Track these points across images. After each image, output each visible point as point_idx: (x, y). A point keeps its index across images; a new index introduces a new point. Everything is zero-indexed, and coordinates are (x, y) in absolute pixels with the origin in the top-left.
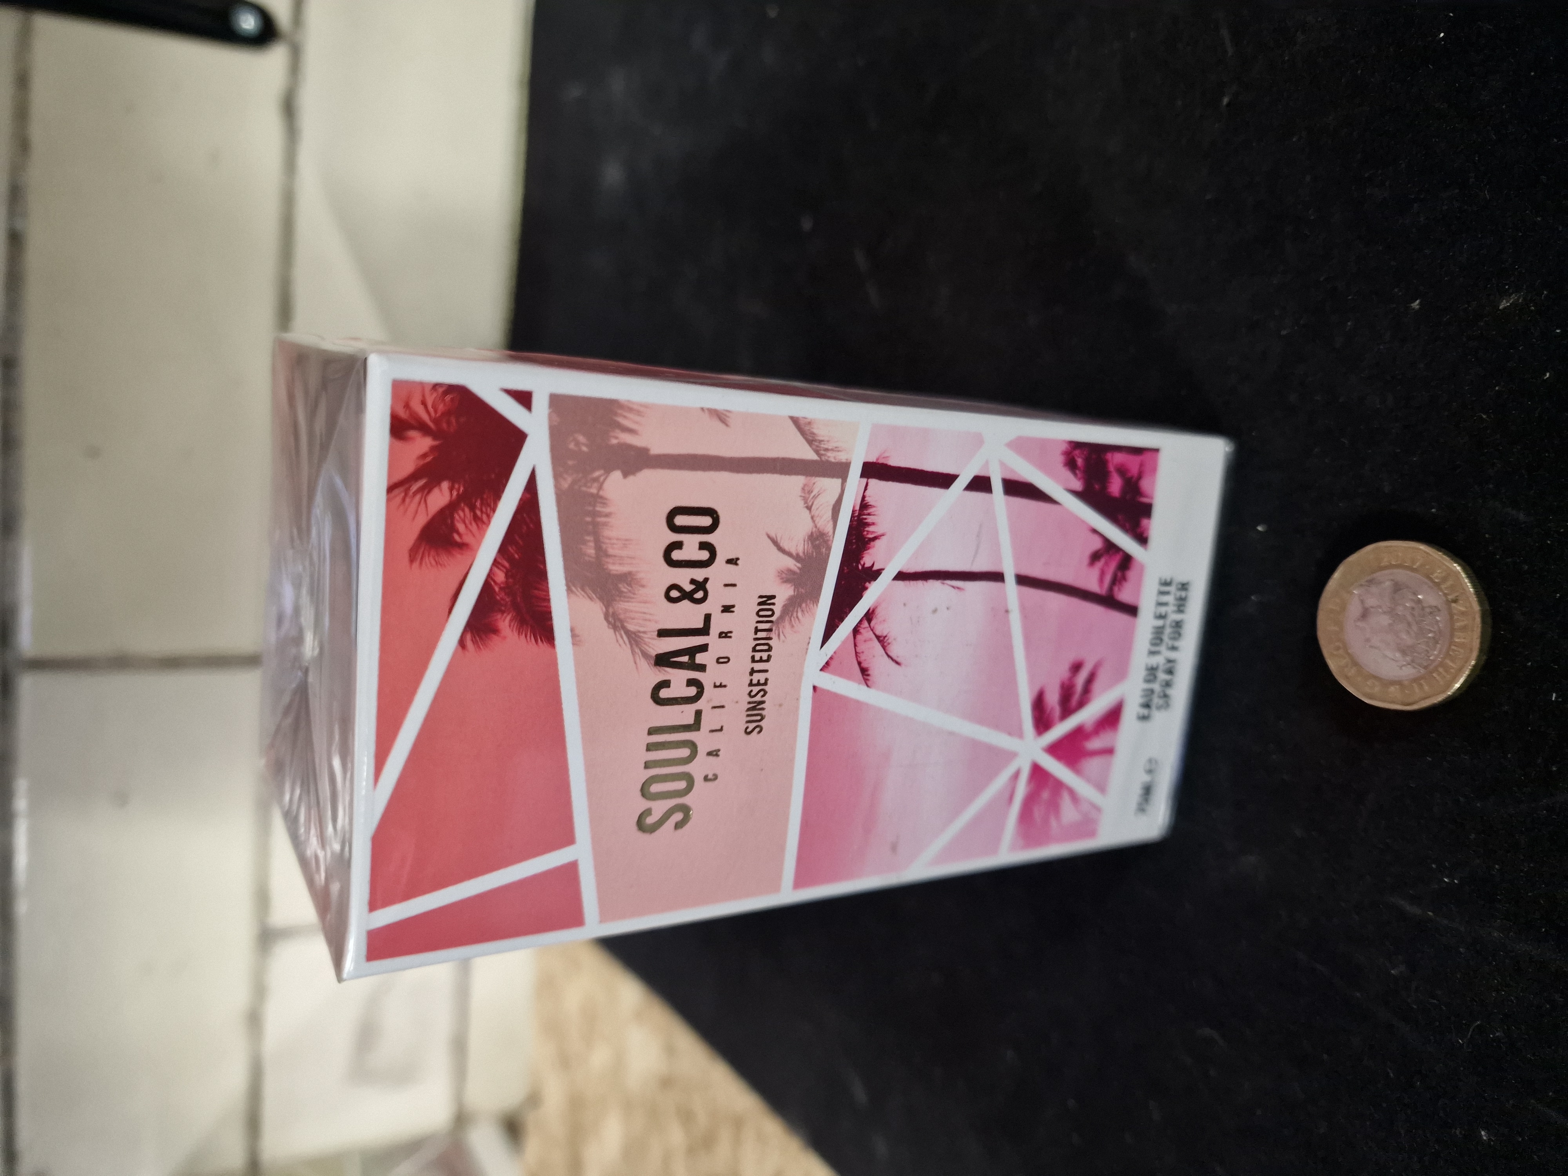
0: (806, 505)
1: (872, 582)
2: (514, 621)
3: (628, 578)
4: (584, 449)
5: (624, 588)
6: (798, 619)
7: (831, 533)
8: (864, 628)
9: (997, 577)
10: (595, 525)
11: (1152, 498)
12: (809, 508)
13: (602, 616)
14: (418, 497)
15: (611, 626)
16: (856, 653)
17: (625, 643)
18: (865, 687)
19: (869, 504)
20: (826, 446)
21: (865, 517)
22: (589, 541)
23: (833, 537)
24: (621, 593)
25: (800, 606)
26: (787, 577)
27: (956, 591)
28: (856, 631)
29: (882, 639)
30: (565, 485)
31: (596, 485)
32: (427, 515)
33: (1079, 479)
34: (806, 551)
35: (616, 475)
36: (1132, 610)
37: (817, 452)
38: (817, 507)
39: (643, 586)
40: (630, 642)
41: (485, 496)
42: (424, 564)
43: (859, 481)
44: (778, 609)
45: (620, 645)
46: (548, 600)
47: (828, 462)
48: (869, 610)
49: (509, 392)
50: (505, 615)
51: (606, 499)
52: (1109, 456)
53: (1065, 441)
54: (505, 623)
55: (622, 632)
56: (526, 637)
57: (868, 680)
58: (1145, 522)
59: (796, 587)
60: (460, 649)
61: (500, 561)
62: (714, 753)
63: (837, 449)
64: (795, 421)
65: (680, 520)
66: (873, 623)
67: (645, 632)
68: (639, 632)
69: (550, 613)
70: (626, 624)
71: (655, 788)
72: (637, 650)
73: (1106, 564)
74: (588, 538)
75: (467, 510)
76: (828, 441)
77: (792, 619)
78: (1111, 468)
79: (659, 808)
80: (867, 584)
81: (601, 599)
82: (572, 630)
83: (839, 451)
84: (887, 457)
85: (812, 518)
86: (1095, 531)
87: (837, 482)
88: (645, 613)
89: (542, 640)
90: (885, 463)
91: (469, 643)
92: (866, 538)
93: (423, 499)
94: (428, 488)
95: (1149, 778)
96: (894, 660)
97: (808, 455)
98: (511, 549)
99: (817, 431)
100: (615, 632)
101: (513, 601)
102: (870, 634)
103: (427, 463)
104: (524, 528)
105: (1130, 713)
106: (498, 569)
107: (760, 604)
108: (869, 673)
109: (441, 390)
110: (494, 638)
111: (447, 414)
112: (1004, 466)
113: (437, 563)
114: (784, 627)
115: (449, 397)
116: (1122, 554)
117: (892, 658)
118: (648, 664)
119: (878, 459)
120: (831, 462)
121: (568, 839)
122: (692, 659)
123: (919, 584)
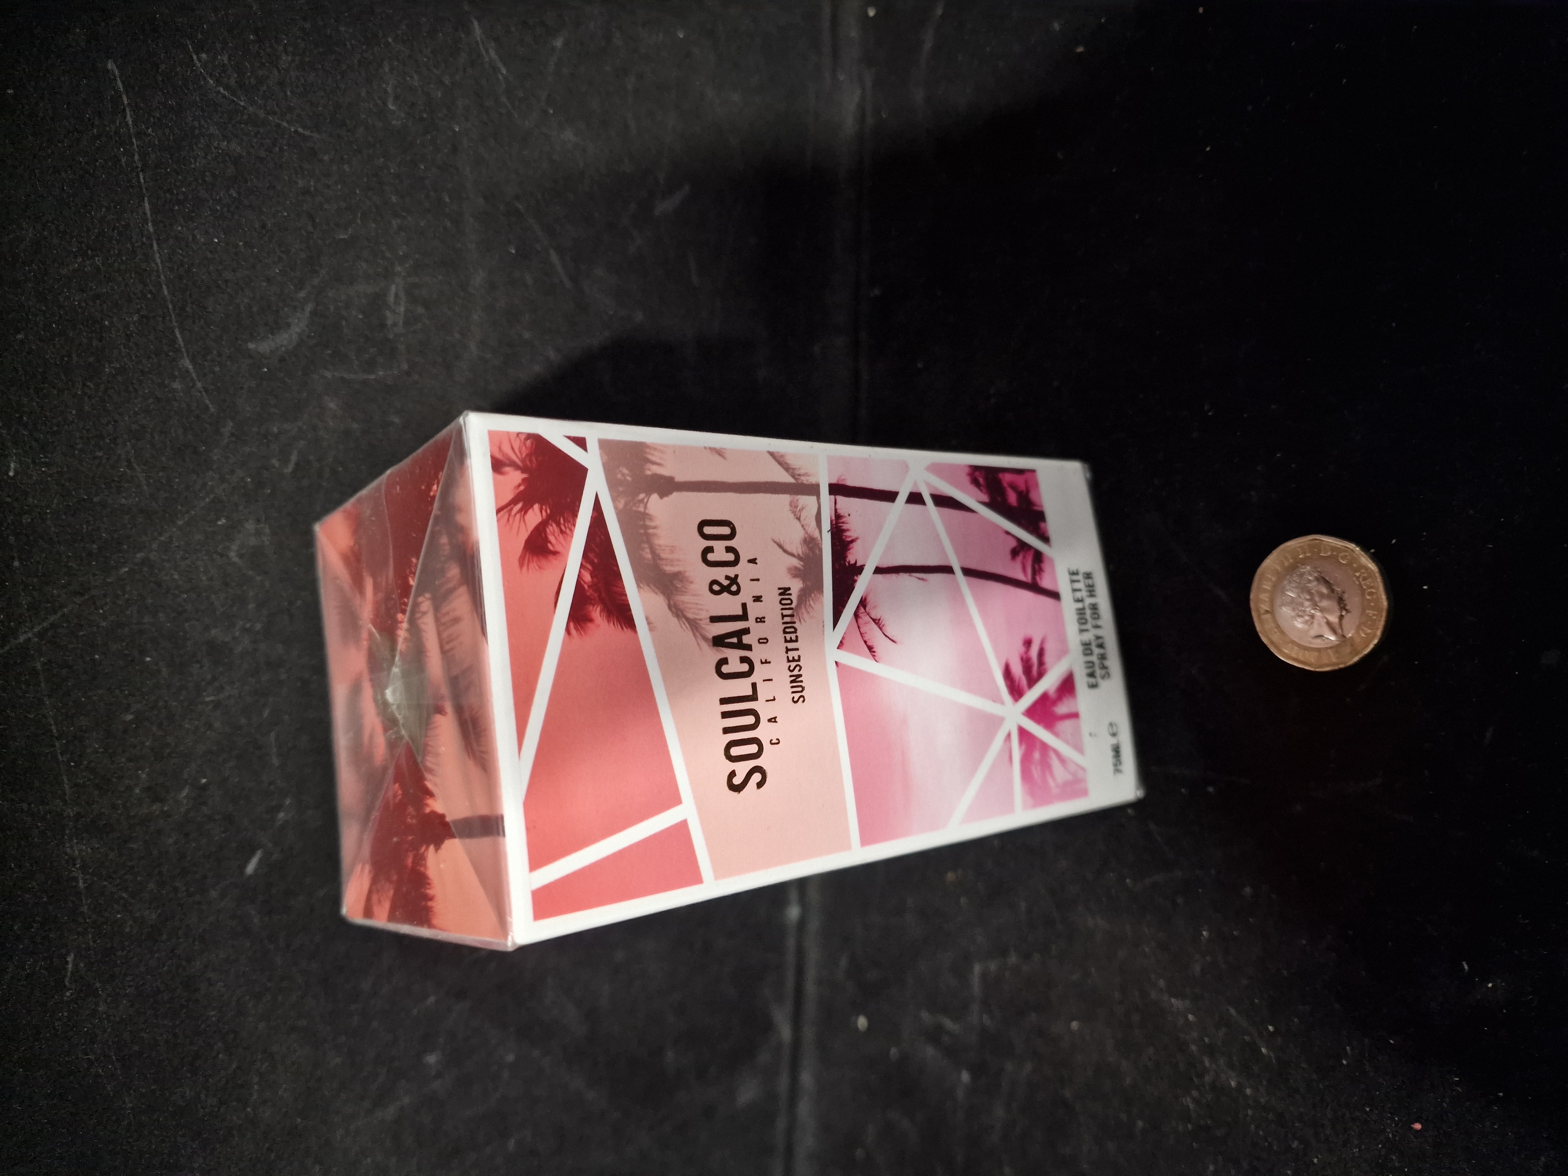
0: (795, 517)
1: (859, 576)
2: (602, 613)
3: (678, 576)
4: (629, 478)
5: (679, 585)
6: (812, 607)
7: (819, 538)
8: (862, 613)
9: (947, 570)
10: (647, 535)
11: (1042, 506)
12: (799, 519)
13: (666, 607)
14: (518, 516)
15: (674, 615)
16: (861, 633)
17: (687, 628)
18: (875, 662)
19: (841, 515)
20: (798, 473)
21: (841, 525)
22: (646, 548)
23: (822, 540)
24: (677, 588)
25: (810, 596)
26: (795, 573)
27: (921, 582)
28: (856, 615)
29: (877, 621)
30: (621, 505)
31: (642, 505)
32: (527, 530)
33: (985, 494)
34: (804, 552)
35: (655, 497)
36: (1055, 595)
37: (793, 476)
38: (804, 518)
39: (692, 582)
40: (691, 628)
41: (566, 515)
42: (530, 570)
43: (830, 498)
44: (794, 598)
45: (684, 630)
46: (626, 595)
47: (803, 485)
48: (862, 598)
49: (569, 438)
50: (596, 607)
51: (651, 515)
52: (1001, 475)
53: (965, 465)
54: (596, 613)
55: (684, 620)
56: (614, 624)
57: (874, 656)
58: (1042, 525)
59: (804, 581)
60: (567, 635)
61: (584, 564)
62: (773, 720)
63: (807, 474)
64: (772, 454)
65: (708, 530)
66: (867, 609)
67: (700, 620)
68: (696, 619)
69: (629, 605)
70: (685, 613)
71: (735, 751)
72: (698, 634)
73: (1024, 557)
74: (646, 546)
75: (554, 525)
76: (799, 469)
77: (807, 606)
78: (1005, 485)
79: (741, 769)
80: (855, 577)
81: (663, 593)
82: (647, 619)
83: (808, 476)
84: (843, 479)
85: (803, 526)
86: (1008, 533)
87: (813, 499)
88: (697, 604)
89: (626, 628)
90: (844, 483)
91: (573, 631)
92: (846, 541)
93: (522, 519)
94: (524, 510)
95: (1114, 741)
96: (890, 639)
97: (787, 478)
98: (591, 555)
99: (789, 462)
100: (678, 620)
101: (600, 596)
102: (867, 618)
103: (521, 492)
104: (598, 539)
105: (1081, 681)
106: (584, 569)
107: (780, 594)
108: (874, 650)
109: (523, 437)
110: (590, 625)
111: (529, 455)
112: (928, 485)
113: (540, 567)
114: (802, 613)
115: (529, 442)
116: (1033, 550)
117: (888, 638)
118: (708, 645)
119: (838, 481)
120: (805, 484)
121: (675, 800)
122: (740, 640)
123: (893, 577)
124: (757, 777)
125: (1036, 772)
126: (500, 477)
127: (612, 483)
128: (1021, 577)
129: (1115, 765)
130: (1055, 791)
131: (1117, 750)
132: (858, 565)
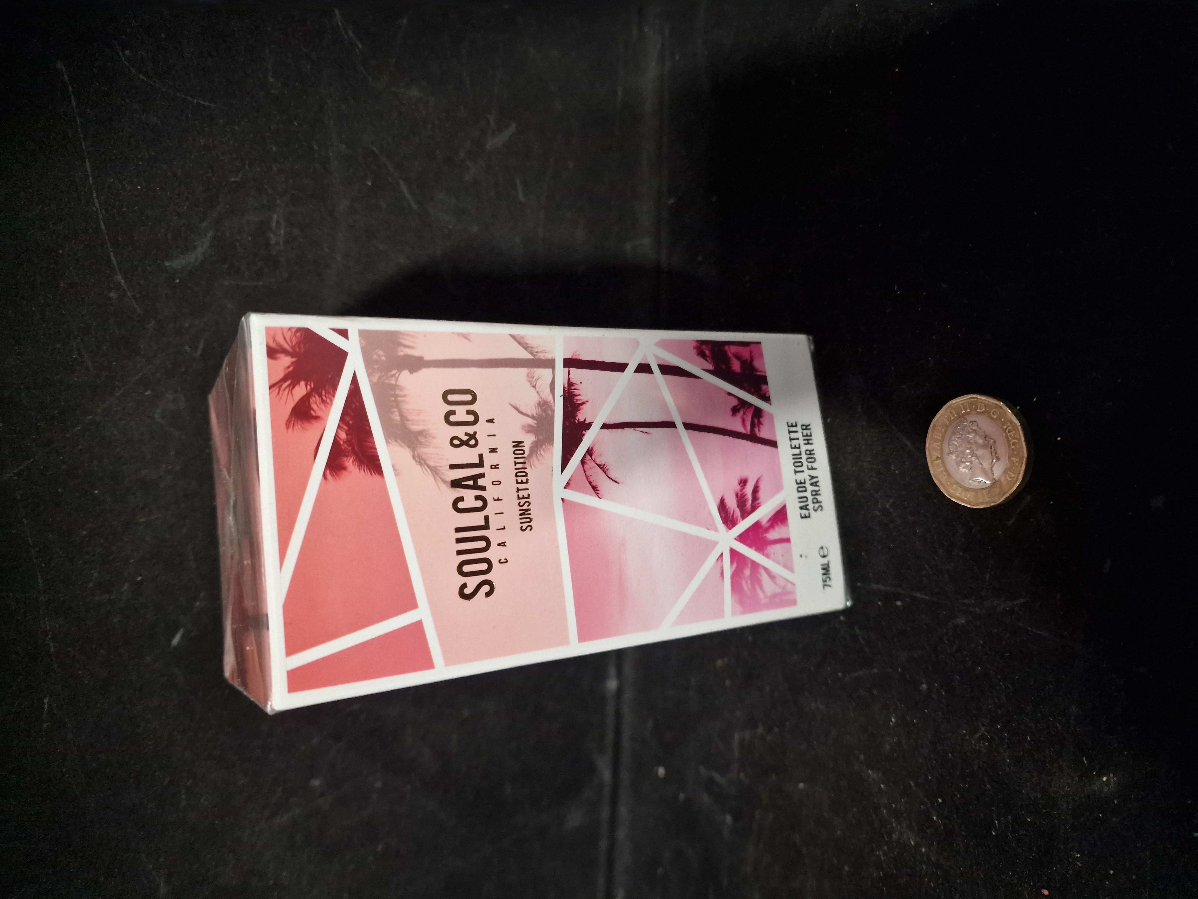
0: (531, 385)
1: (587, 431)
2: (355, 462)
3: (422, 433)
4: (384, 358)
5: (423, 440)
6: (542, 456)
7: (552, 401)
8: (588, 460)
9: (671, 425)
10: (397, 402)
11: (765, 372)
12: (534, 387)
13: (411, 458)
14: (287, 390)
15: (418, 463)
16: (586, 476)
17: (429, 473)
18: (599, 498)
19: (574, 383)
20: (536, 350)
21: (573, 391)
22: (395, 412)
23: (554, 403)
24: (420, 443)
25: (541, 446)
26: (529, 429)
27: (645, 434)
28: (583, 462)
29: (602, 466)
30: (375, 379)
31: (394, 378)
32: (293, 400)
33: (710, 363)
34: (538, 413)
35: (406, 373)
36: (773, 444)
37: (531, 353)
38: (539, 385)
39: (434, 438)
40: (432, 473)
41: (327, 388)
42: (295, 430)
43: (564, 370)
44: (527, 449)
45: (426, 475)
46: (376, 449)
47: (540, 359)
48: (589, 448)
49: (334, 330)
50: (349, 458)
51: (401, 387)
52: (727, 348)
53: (694, 340)
54: (350, 463)
55: (426, 467)
56: (364, 471)
57: (598, 493)
58: (764, 387)
59: (536, 435)
60: (324, 479)
61: (341, 425)
62: (502, 544)
63: (544, 351)
64: (513, 337)
65: (451, 398)
66: (593, 457)
67: (441, 467)
68: (437, 466)
69: (378, 456)
70: (427, 462)
71: (466, 568)
72: (438, 478)
73: (744, 414)
74: (396, 410)
75: (317, 397)
76: (537, 347)
77: (538, 455)
78: (731, 355)
79: (472, 582)
80: (584, 432)
81: (409, 447)
82: (393, 466)
83: (546, 353)
84: (578, 355)
85: (537, 392)
86: (730, 394)
87: (550, 371)
88: (438, 454)
89: (375, 474)
90: (578, 358)
91: (329, 477)
92: (577, 403)
93: (290, 391)
94: (293, 386)
95: (825, 561)
96: (613, 480)
97: (527, 355)
98: (347, 418)
99: (528, 342)
100: (421, 467)
101: (353, 449)
102: (593, 464)
103: (289, 373)
104: (354, 406)
105: (793, 513)
106: (341, 430)
107: (514, 446)
108: (598, 489)
109: (294, 330)
110: (344, 473)
111: (299, 343)
112: (657, 357)
113: (303, 428)
114: (533, 461)
115: (298, 334)
116: (753, 407)
117: (612, 479)
118: (447, 486)
119: (572, 356)
120: (542, 360)
121: (412, 604)
122: (476, 482)
123: (619, 430)
124: (486, 588)
125: (746, 586)
126: (273, 362)
127: (369, 362)
128: (741, 429)
129: (825, 581)
130: (763, 601)
131: (826, 570)
132: (587, 422)
